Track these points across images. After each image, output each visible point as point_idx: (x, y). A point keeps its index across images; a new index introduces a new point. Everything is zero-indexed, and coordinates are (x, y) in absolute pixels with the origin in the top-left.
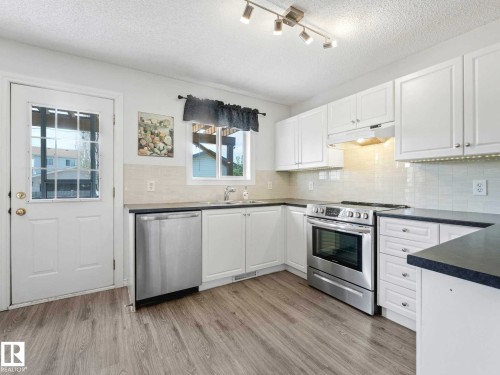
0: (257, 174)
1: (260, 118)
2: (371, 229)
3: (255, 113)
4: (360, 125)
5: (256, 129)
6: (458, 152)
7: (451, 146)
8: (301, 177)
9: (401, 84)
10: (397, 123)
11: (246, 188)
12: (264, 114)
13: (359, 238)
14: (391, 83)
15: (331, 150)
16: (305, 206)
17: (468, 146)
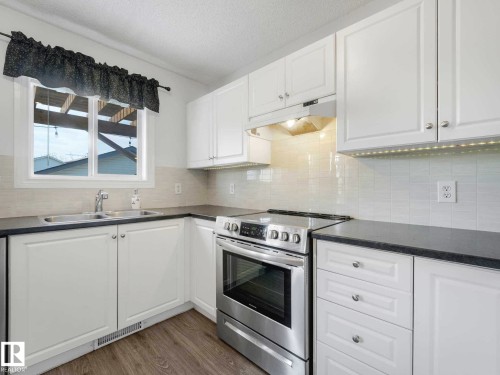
0: (158, 172)
1: (161, 92)
2: (304, 260)
3: (153, 85)
4: (290, 101)
5: (156, 109)
6: (430, 137)
7: (419, 129)
8: (220, 177)
9: (345, 37)
10: (339, 97)
11: (136, 192)
12: (168, 89)
13: (287, 274)
14: (331, 37)
15: (253, 139)
16: (214, 220)
17: (445, 126)
